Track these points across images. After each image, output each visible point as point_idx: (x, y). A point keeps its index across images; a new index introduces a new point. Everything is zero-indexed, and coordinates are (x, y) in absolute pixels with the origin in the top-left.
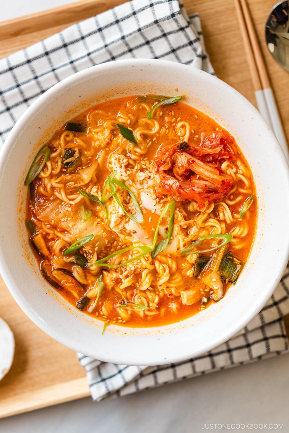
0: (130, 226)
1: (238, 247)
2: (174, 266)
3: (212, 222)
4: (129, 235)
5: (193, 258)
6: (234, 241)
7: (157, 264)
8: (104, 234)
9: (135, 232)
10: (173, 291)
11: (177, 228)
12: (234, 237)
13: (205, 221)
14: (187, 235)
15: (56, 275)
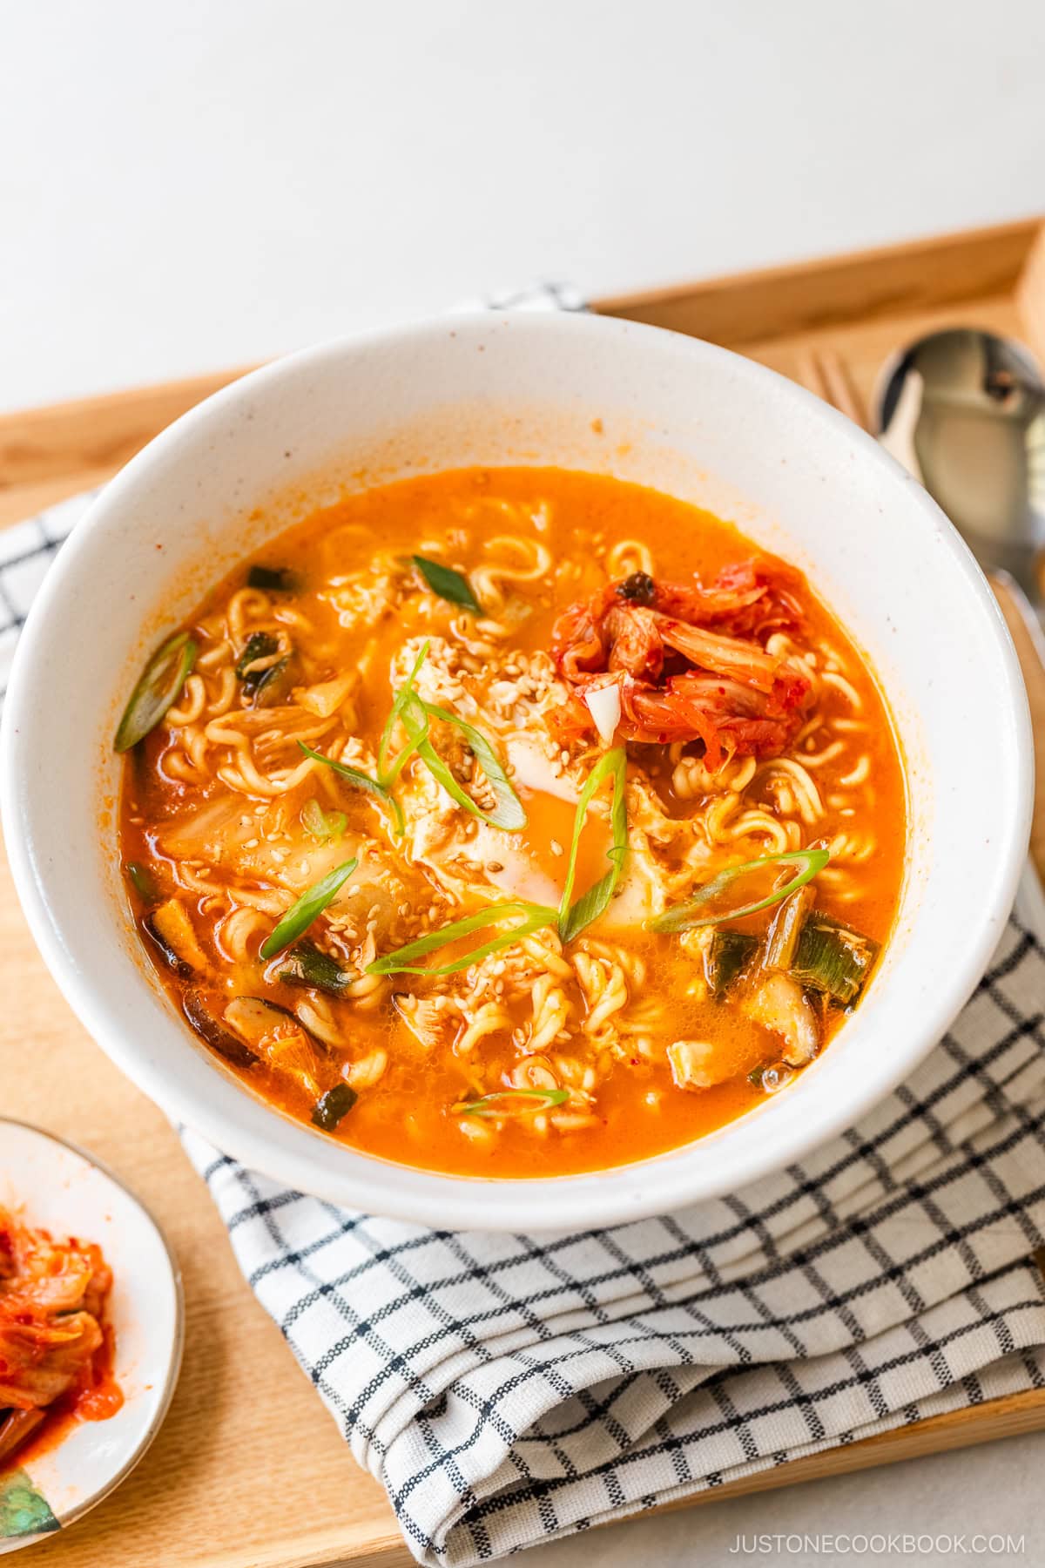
0: (483, 848)
1: (849, 896)
2: (639, 972)
3: (756, 819)
4: (479, 877)
5: (699, 940)
6: (834, 876)
7: (580, 960)
8: (395, 885)
9: (498, 869)
10: (643, 1047)
11: (638, 843)
12: (833, 865)
13: (731, 821)
14: (675, 865)
15: (238, 1018)
